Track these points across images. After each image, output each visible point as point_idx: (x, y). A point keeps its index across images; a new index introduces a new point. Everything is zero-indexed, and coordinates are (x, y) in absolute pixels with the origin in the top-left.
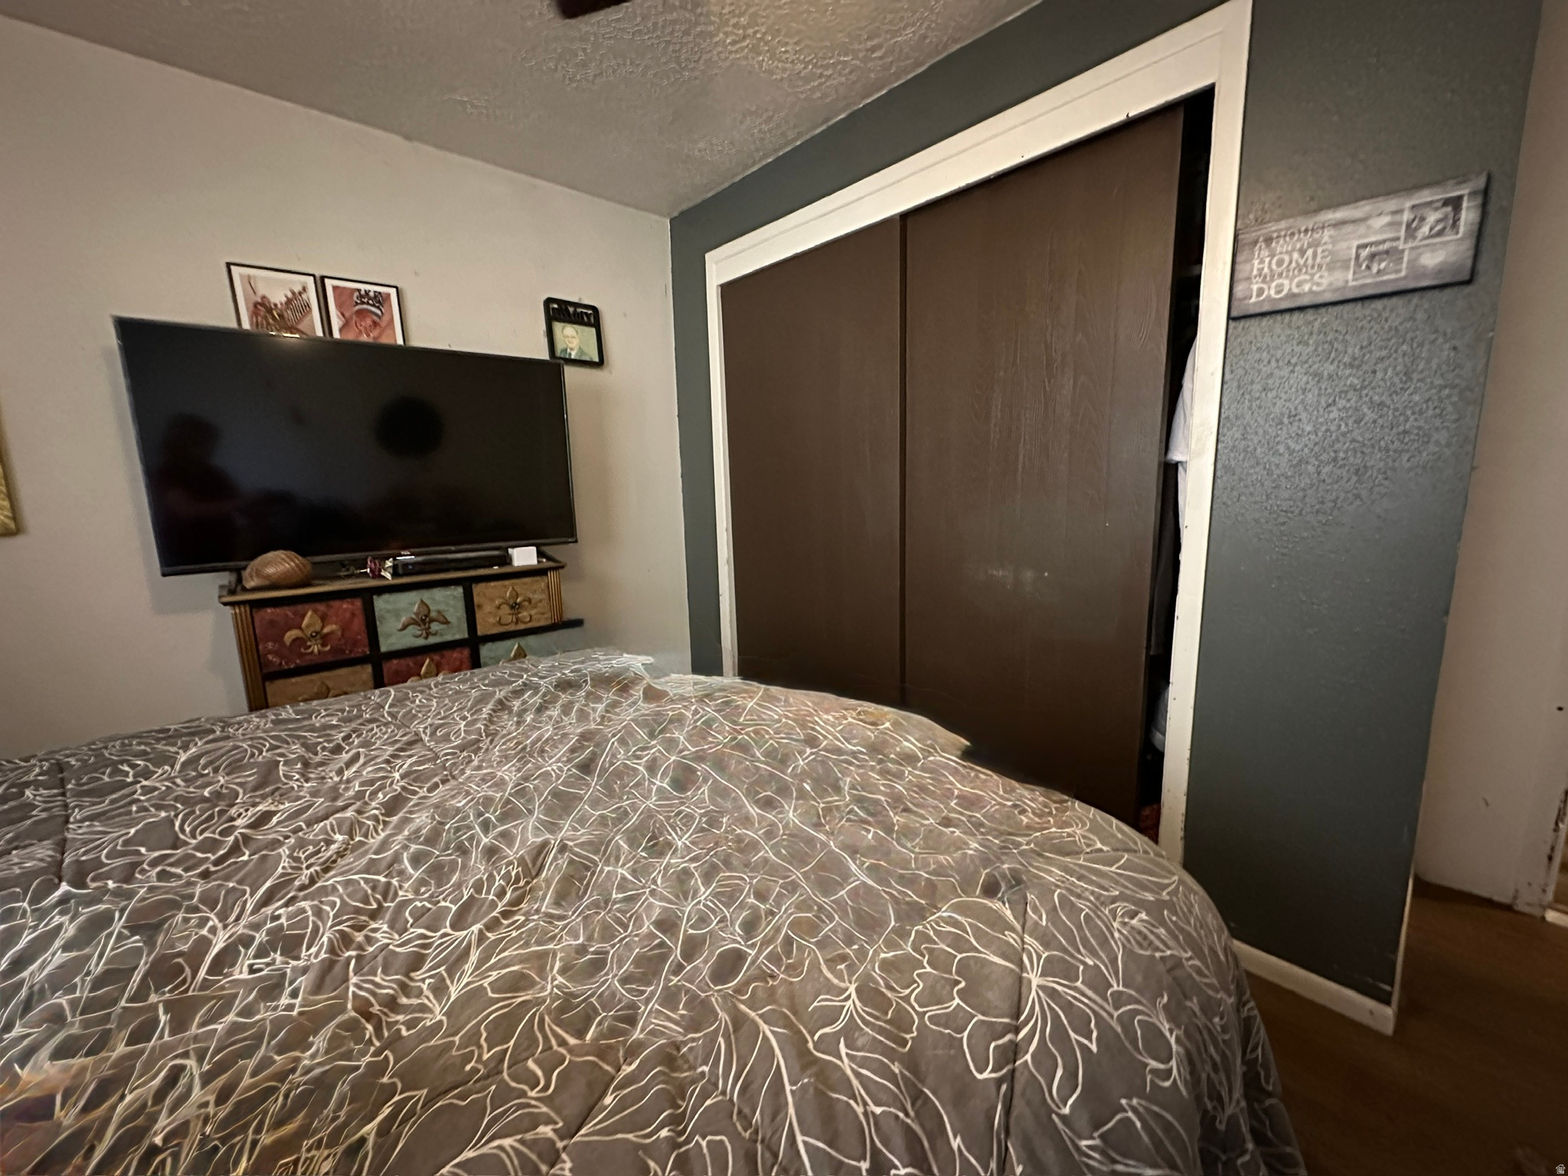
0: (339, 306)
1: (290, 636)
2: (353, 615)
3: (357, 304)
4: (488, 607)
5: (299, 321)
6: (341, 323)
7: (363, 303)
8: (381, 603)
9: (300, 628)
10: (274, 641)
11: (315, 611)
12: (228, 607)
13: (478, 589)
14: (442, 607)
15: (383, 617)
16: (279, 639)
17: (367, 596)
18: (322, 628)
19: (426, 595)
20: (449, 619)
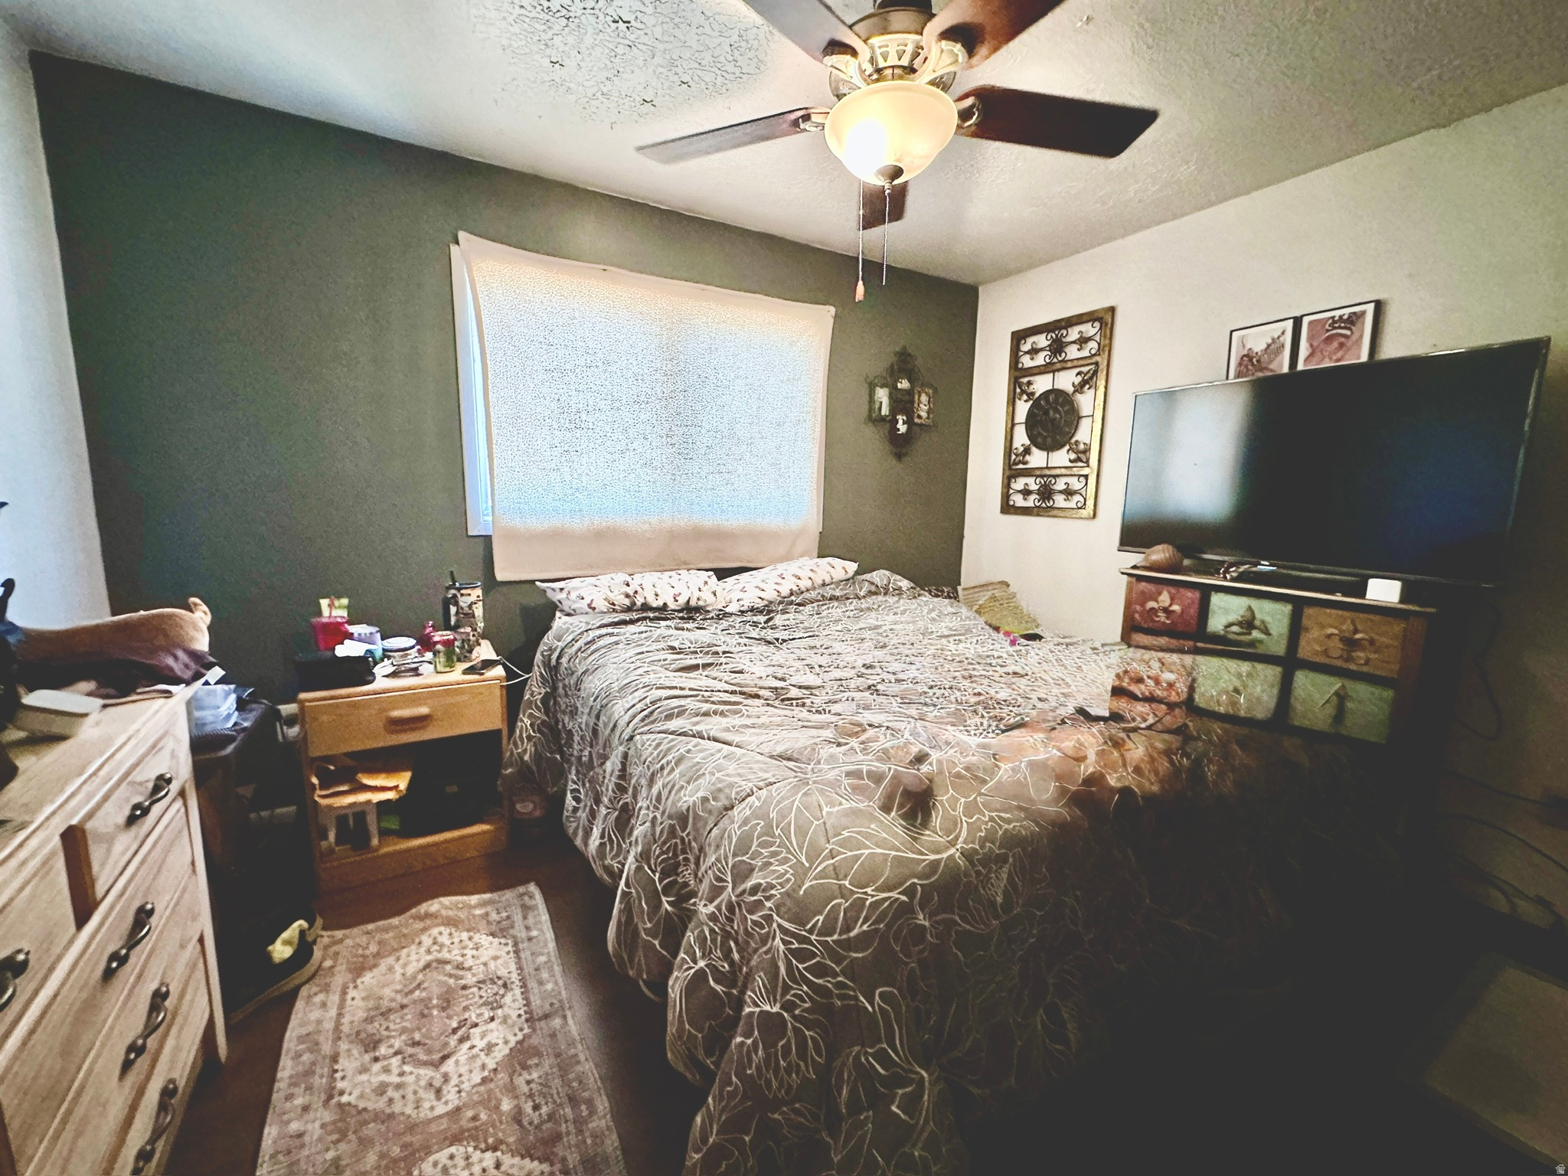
0: (1310, 338)
1: (1151, 604)
2: (1193, 602)
3: (1328, 331)
4: (1315, 633)
5: (1271, 361)
6: (1307, 354)
7: (1335, 328)
8: (1217, 599)
9: (1157, 601)
10: (1140, 605)
11: (1169, 593)
12: (1126, 576)
13: (1309, 611)
14: (1268, 619)
15: (1214, 612)
16: (1143, 605)
17: (1206, 591)
18: (1170, 605)
19: (1255, 603)
20: (1271, 632)
